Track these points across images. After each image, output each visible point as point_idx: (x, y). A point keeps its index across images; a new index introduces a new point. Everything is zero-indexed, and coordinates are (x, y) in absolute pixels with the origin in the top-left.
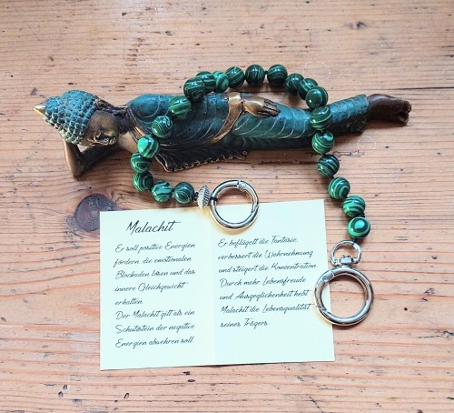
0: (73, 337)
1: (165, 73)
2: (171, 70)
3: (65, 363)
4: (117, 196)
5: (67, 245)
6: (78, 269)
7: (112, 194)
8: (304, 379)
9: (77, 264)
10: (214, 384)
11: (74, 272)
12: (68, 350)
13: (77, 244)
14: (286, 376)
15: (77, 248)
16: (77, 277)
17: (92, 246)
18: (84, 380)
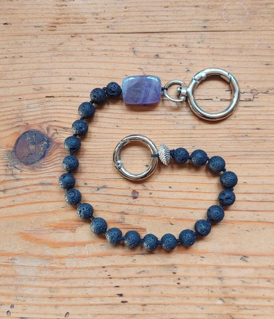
0: (17, 262)
1: (93, 14)
2: (99, 10)
3: (11, 285)
4: (52, 132)
5: (8, 178)
6: (19, 200)
7: (48, 129)
8: (225, 300)
9: (18, 195)
10: (145, 305)
11: (15, 203)
12: (14, 273)
13: (18, 177)
14: (209, 297)
15: (18, 180)
16: (18, 207)
17: (31, 179)
18: (29, 301)
